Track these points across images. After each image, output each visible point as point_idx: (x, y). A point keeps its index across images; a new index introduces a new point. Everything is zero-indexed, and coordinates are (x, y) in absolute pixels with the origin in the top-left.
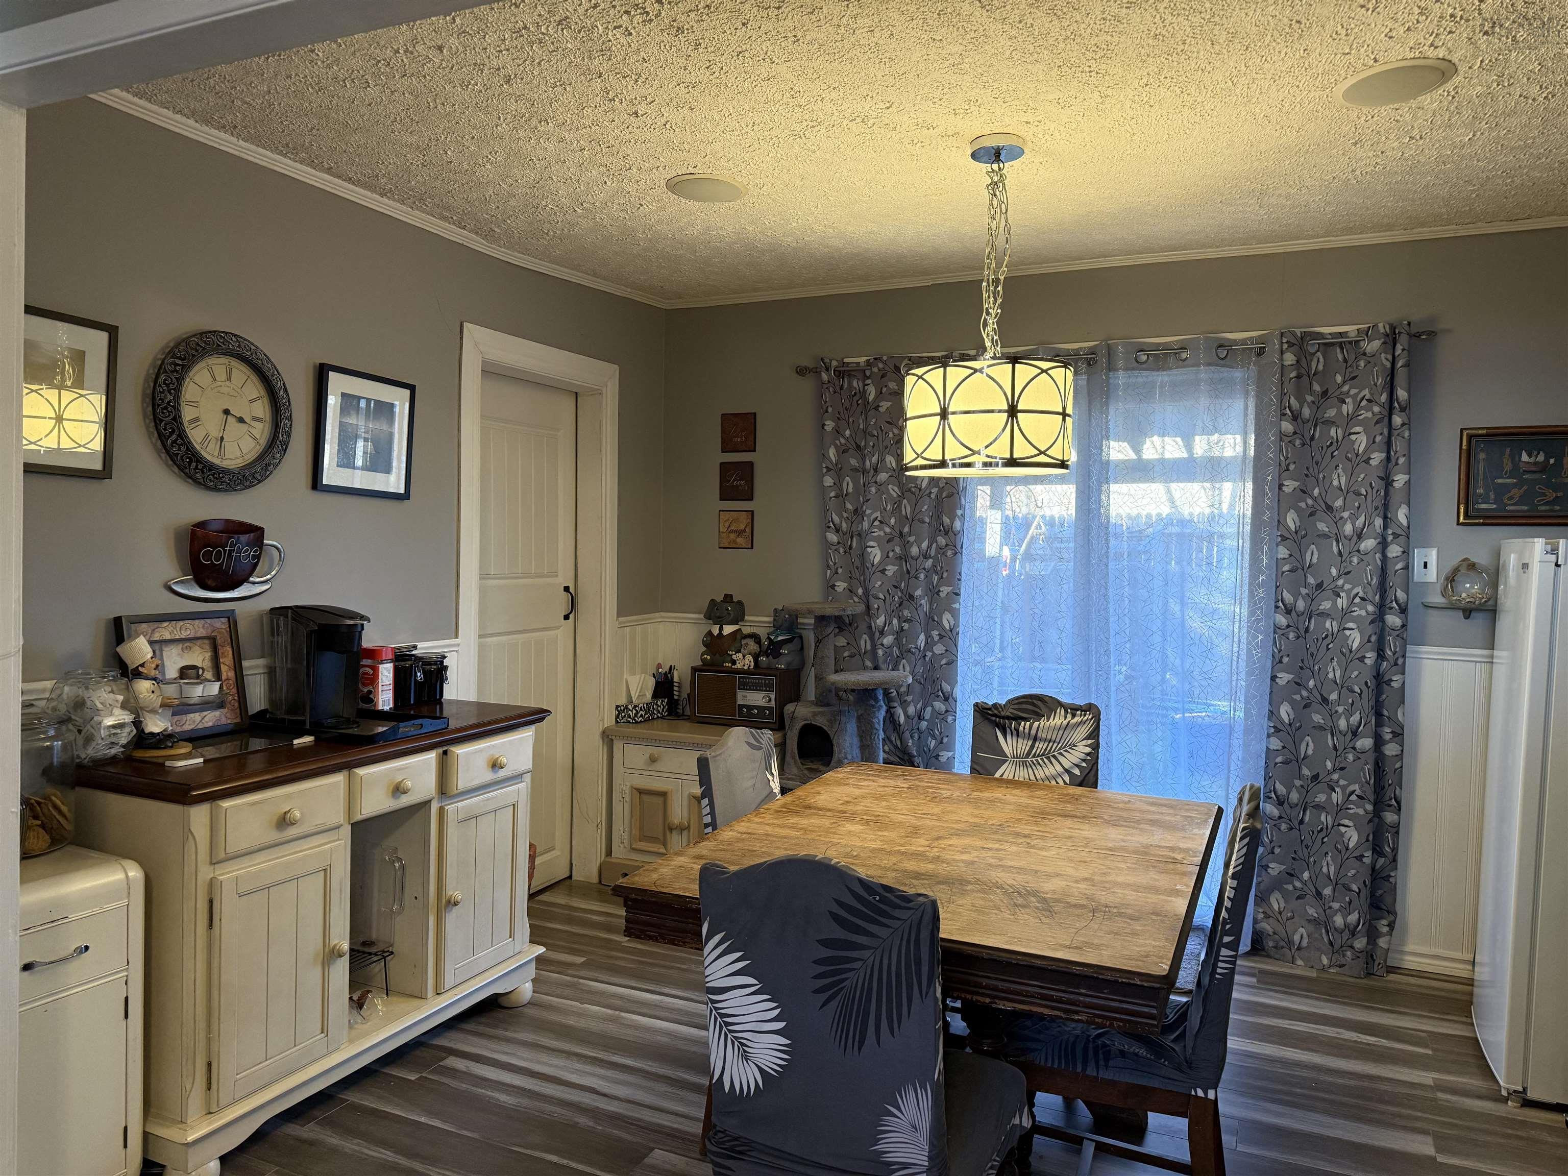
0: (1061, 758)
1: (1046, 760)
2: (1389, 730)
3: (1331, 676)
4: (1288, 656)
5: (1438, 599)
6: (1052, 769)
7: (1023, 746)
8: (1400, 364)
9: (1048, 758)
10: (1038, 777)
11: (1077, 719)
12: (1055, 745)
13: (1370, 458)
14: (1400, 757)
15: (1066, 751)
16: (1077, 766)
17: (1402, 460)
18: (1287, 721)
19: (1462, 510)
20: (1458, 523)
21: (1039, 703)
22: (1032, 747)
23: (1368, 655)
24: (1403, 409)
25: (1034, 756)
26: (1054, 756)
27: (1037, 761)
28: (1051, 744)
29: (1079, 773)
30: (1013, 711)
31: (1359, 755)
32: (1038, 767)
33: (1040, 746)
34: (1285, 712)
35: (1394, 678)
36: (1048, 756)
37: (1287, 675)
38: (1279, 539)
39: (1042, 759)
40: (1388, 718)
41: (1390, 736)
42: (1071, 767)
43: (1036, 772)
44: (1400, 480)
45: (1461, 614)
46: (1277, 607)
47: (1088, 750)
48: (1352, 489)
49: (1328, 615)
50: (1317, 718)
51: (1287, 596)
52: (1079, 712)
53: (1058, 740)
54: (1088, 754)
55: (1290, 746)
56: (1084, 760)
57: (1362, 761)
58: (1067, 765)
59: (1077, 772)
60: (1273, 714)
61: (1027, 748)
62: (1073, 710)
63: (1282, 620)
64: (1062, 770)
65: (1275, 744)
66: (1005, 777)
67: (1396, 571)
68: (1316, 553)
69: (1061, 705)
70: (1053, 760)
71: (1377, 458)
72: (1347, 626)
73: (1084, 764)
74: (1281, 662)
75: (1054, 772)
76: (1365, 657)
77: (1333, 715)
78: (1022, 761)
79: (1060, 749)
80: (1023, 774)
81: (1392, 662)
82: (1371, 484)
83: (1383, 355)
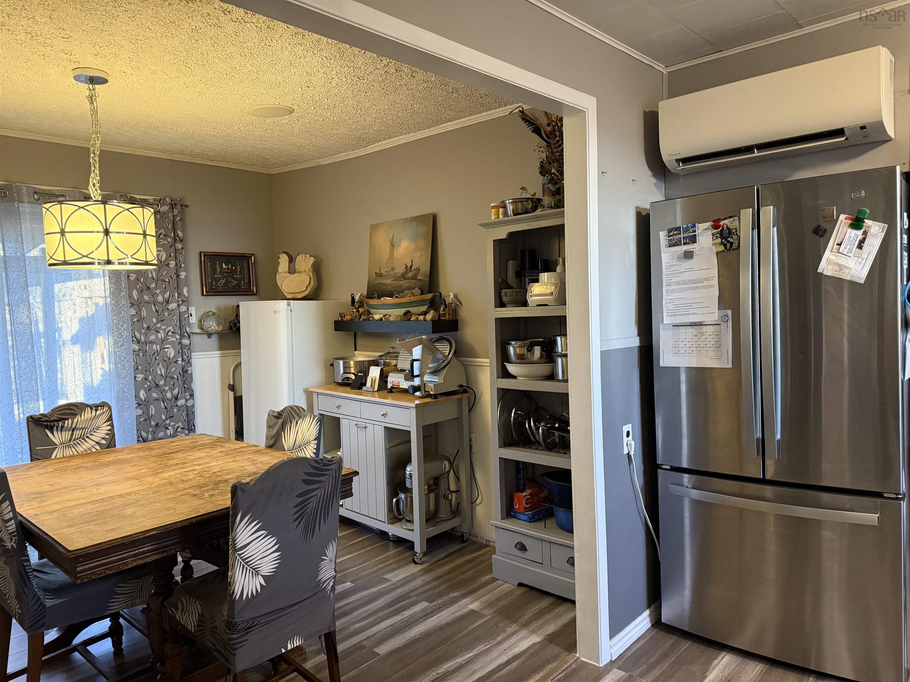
0: (91, 437)
1: (82, 441)
2: (188, 394)
3: (159, 372)
4: (141, 365)
5: (198, 330)
6: (87, 445)
7: (66, 435)
8: (178, 219)
9: (84, 439)
10: (79, 452)
11: (99, 412)
12: (87, 430)
13: (169, 264)
14: (193, 406)
15: (95, 432)
16: (103, 438)
17: (183, 265)
18: (144, 399)
19: (204, 289)
20: (203, 295)
21: (73, 408)
22: (72, 435)
23: (179, 359)
24: (181, 241)
25: (74, 440)
26: (87, 437)
27: (77, 442)
28: (84, 430)
29: (105, 443)
30: (57, 416)
31: (180, 408)
32: (78, 446)
33: (78, 433)
34: (142, 394)
35: (189, 369)
36: (83, 438)
37: (141, 375)
38: (130, 305)
39: (80, 441)
40: (188, 388)
41: (189, 397)
42: (100, 440)
43: (77, 449)
44: (183, 275)
45: (206, 336)
46: (133, 341)
47: (109, 428)
48: (160, 279)
49: (154, 342)
50: (155, 395)
51: (137, 334)
52: (100, 408)
53: (88, 427)
54: (109, 430)
55: (146, 411)
56: (107, 434)
57: (182, 411)
58: (97, 439)
59: (104, 442)
60: (137, 397)
61: (69, 437)
62: (96, 407)
63: (137, 347)
64: (95, 443)
65: (140, 412)
66: (58, 457)
67: (185, 318)
68: (145, 311)
69: (88, 406)
70: (86, 439)
71: (172, 264)
72: (165, 347)
73: (107, 437)
74: (137, 369)
75: (89, 446)
76: (178, 361)
77: (163, 392)
78: (67, 444)
79: (90, 432)
80: (69, 452)
81: (187, 361)
82: (171, 276)
83: (170, 214)
